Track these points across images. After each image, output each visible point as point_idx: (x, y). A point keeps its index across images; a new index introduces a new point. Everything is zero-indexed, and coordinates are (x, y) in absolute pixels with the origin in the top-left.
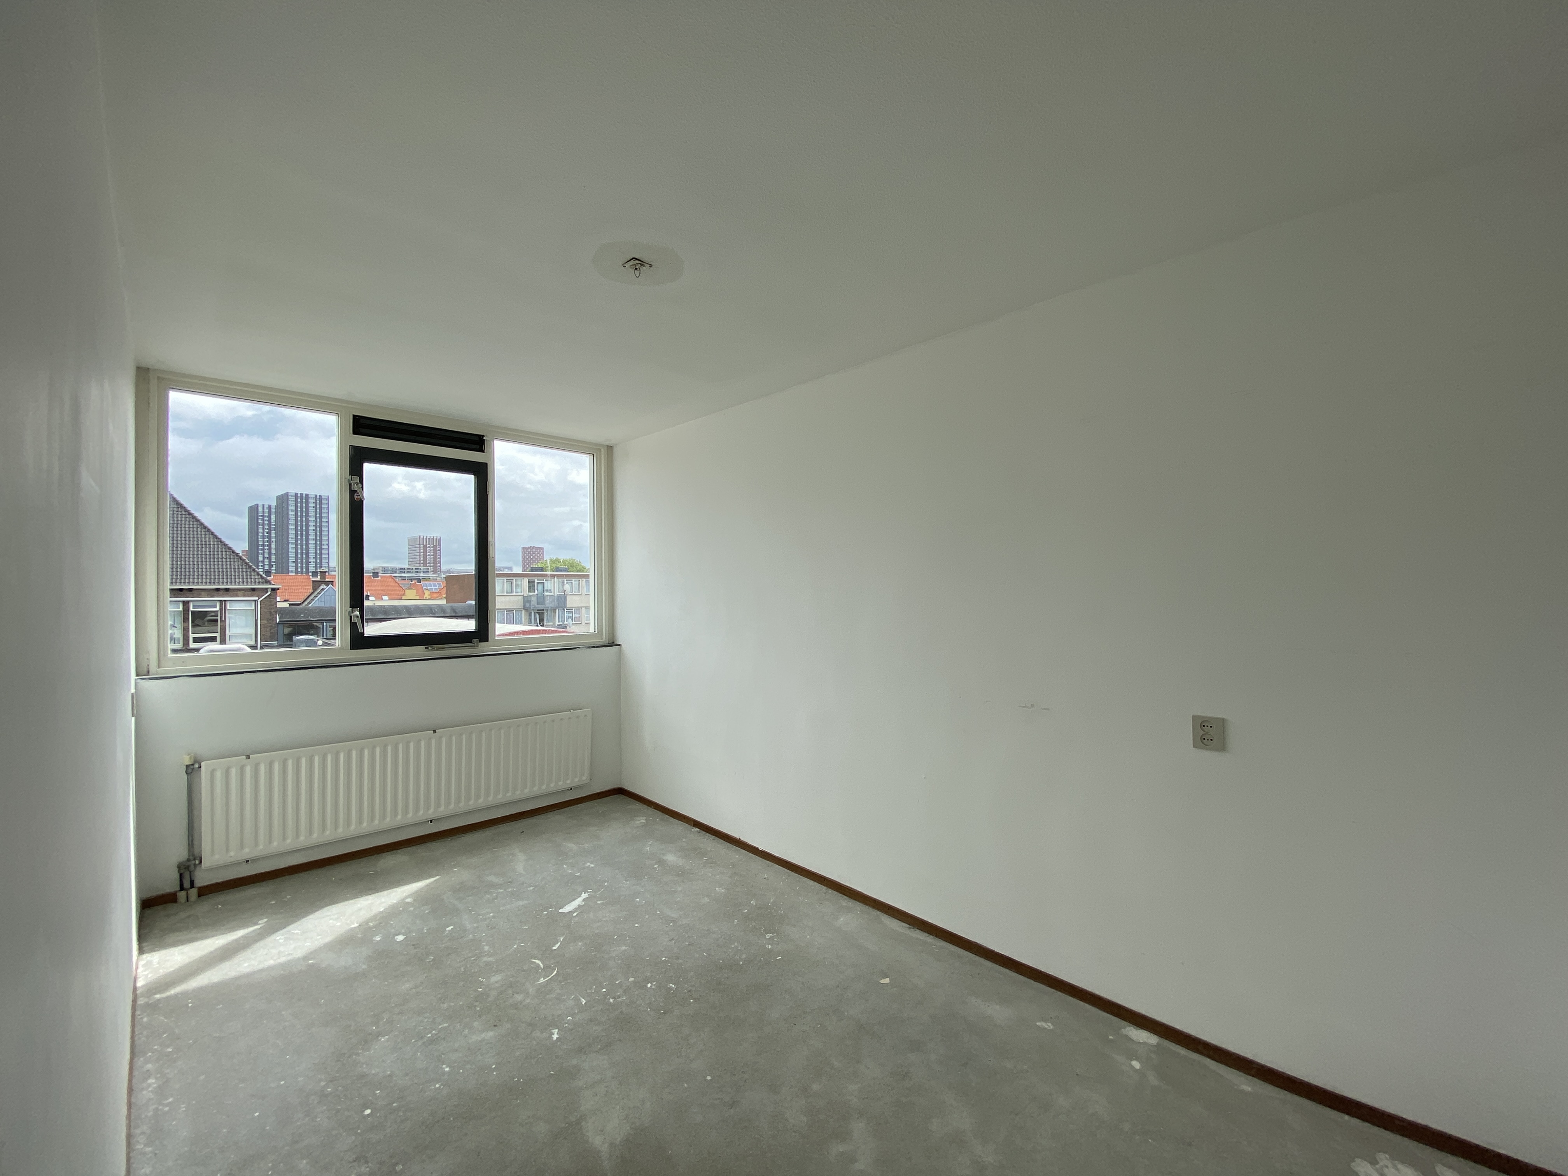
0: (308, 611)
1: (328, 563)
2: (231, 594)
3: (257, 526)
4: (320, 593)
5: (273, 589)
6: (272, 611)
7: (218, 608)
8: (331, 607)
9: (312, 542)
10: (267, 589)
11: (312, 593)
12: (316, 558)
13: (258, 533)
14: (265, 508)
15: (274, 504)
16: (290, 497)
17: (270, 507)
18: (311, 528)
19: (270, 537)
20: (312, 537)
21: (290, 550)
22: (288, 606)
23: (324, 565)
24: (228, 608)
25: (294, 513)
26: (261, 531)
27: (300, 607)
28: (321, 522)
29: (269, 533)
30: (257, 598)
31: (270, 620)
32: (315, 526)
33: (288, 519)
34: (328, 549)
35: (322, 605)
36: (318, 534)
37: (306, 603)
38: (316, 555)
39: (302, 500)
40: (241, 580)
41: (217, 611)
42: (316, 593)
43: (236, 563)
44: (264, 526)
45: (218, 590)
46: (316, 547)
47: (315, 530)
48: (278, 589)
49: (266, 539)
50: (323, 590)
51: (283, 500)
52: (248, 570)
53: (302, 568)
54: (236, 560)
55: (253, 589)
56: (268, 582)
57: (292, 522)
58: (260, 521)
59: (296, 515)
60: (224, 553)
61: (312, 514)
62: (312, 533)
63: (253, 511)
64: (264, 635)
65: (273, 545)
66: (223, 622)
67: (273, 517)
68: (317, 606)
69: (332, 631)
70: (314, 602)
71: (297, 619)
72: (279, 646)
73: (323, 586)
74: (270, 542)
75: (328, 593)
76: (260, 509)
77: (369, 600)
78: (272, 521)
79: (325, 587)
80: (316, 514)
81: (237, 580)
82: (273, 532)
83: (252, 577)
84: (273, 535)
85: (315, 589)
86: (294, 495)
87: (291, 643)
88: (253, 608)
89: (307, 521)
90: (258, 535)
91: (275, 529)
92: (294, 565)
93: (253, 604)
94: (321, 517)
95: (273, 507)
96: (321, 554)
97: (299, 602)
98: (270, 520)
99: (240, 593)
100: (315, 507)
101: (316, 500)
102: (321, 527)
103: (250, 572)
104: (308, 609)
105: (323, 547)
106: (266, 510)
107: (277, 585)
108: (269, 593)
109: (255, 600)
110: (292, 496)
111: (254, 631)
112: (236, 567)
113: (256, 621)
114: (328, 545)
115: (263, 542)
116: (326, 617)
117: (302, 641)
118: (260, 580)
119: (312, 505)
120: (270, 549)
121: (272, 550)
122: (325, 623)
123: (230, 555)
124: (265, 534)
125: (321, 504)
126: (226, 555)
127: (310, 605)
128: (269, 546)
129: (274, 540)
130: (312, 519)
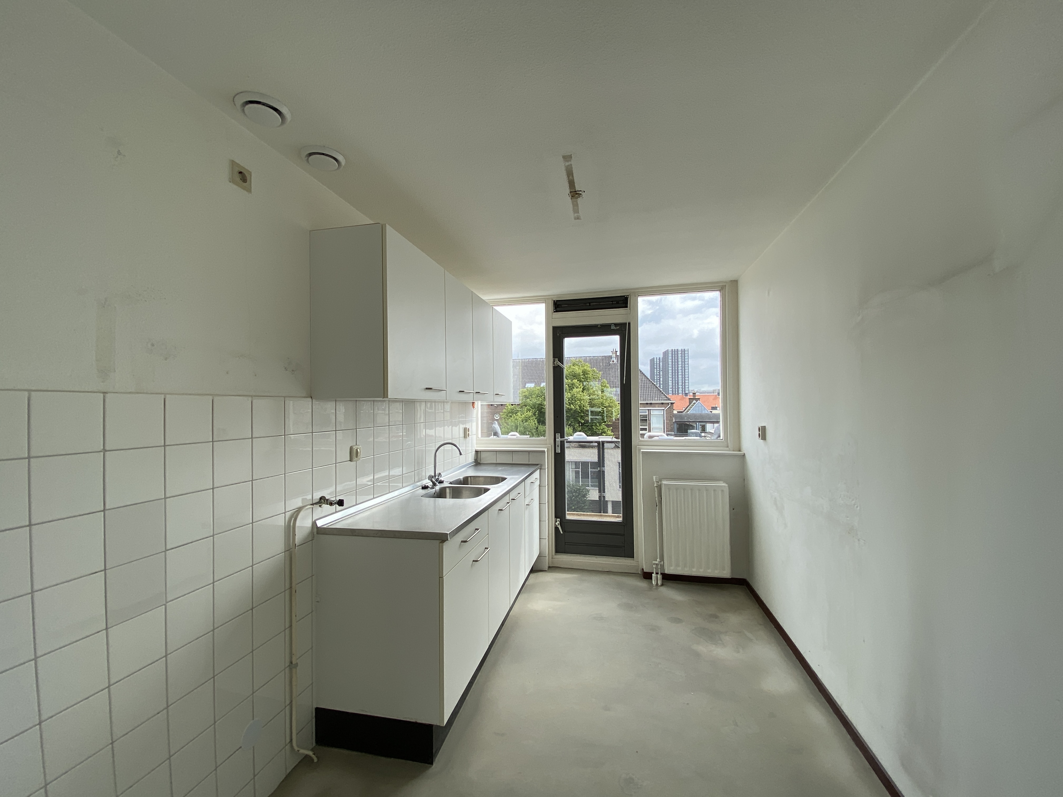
0: (689, 416)
1: (688, 388)
2: (653, 406)
3: (654, 369)
4: (693, 406)
5: (672, 403)
6: (671, 415)
7: (647, 414)
8: (700, 414)
9: (680, 376)
10: (669, 403)
11: (689, 406)
12: (682, 385)
13: (654, 373)
14: (657, 359)
15: (661, 356)
16: (669, 352)
17: (660, 358)
18: (680, 368)
19: (660, 375)
20: (680, 373)
21: (669, 382)
22: (677, 413)
23: (687, 389)
24: (652, 413)
25: (671, 361)
26: (655, 372)
27: (683, 413)
28: (685, 364)
29: (659, 373)
30: (664, 408)
31: (670, 420)
32: (682, 367)
33: (668, 364)
34: (688, 380)
35: (694, 412)
36: (683, 371)
37: (686, 411)
38: (682, 384)
39: (675, 352)
40: (657, 399)
41: (647, 415)
42: (690, 406)
43: (654, 390)
44: (657, 369)
45: (647, 404)
46: (682, 379)
47: (682, 369)
48: (674, 403)
49: (658, 376)
50: (694, 403)
51: (666, 354)
52: (660, 393)
53: (675, 392)
54: (654, 388)
55: (662, 403)
56: (669, 399)
57: (670, 366)
58: (655, 367)
59: (672, 362)
60: (649, 384)
61: (680, 360)
62: (680, 371)
63: (652, 361)
64: (668, 429)
65: (661, 380)
66: (650, 420)
67: (661, 363)
68: (692, 413)
69: (701, 428)
70: (690, 410)
71: (683, 420)
72: (676, 436)
73: (694, 401)
74: (660, 377)
75: (698, 406)
76: (655, 360)
77: (717, 410)
78: (661, 366)
79: (695, 402)
80: (682, 360)
81: (655, 399)
82: (661, 372)
83: (662, 397)
84: (661, 374)
85: (690, 404)
86: (671, 350)
87: (687, 434)
88: (663, 414)
89: (678, 364)
90: (654, 374)
91: (662, 371)
92: (671, 390)
93: (663, 410)
94: (684, 362)
95: (661, 358)
96: (685, 383)
97: (682, 411)
98: (660, 366)
99: (657, 405)
100: (682, 356)
101: (682, 352)
102: (684, 367)
103: (661, 394)
104: (688, 415)
105: (686, 379)
106: (658, 361)
107: (674, 401)
108: (670, 405)
109: (663, 409)
110: (670, 351)
111: (663, 427)
112: (655, 391)
113: (664, 420)
114: (688, 377)
115: (657, 378)
116: (698, 420)
117: (693, 433)
118: (666, 399)
119: (680, 355)
120: (660, 382)
121: (661, 382)
122: (697, 423)
123: (652, 385)
124: (658, 373)
125: (684, 354)
126: (650, 385)
127: (688, 413)
128: (660, 380)
129: (661, 376)
130: (680, 363)
